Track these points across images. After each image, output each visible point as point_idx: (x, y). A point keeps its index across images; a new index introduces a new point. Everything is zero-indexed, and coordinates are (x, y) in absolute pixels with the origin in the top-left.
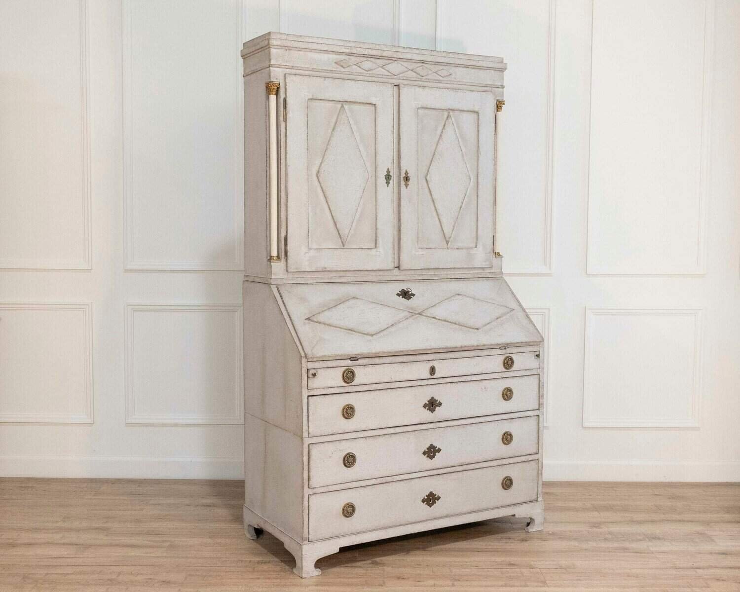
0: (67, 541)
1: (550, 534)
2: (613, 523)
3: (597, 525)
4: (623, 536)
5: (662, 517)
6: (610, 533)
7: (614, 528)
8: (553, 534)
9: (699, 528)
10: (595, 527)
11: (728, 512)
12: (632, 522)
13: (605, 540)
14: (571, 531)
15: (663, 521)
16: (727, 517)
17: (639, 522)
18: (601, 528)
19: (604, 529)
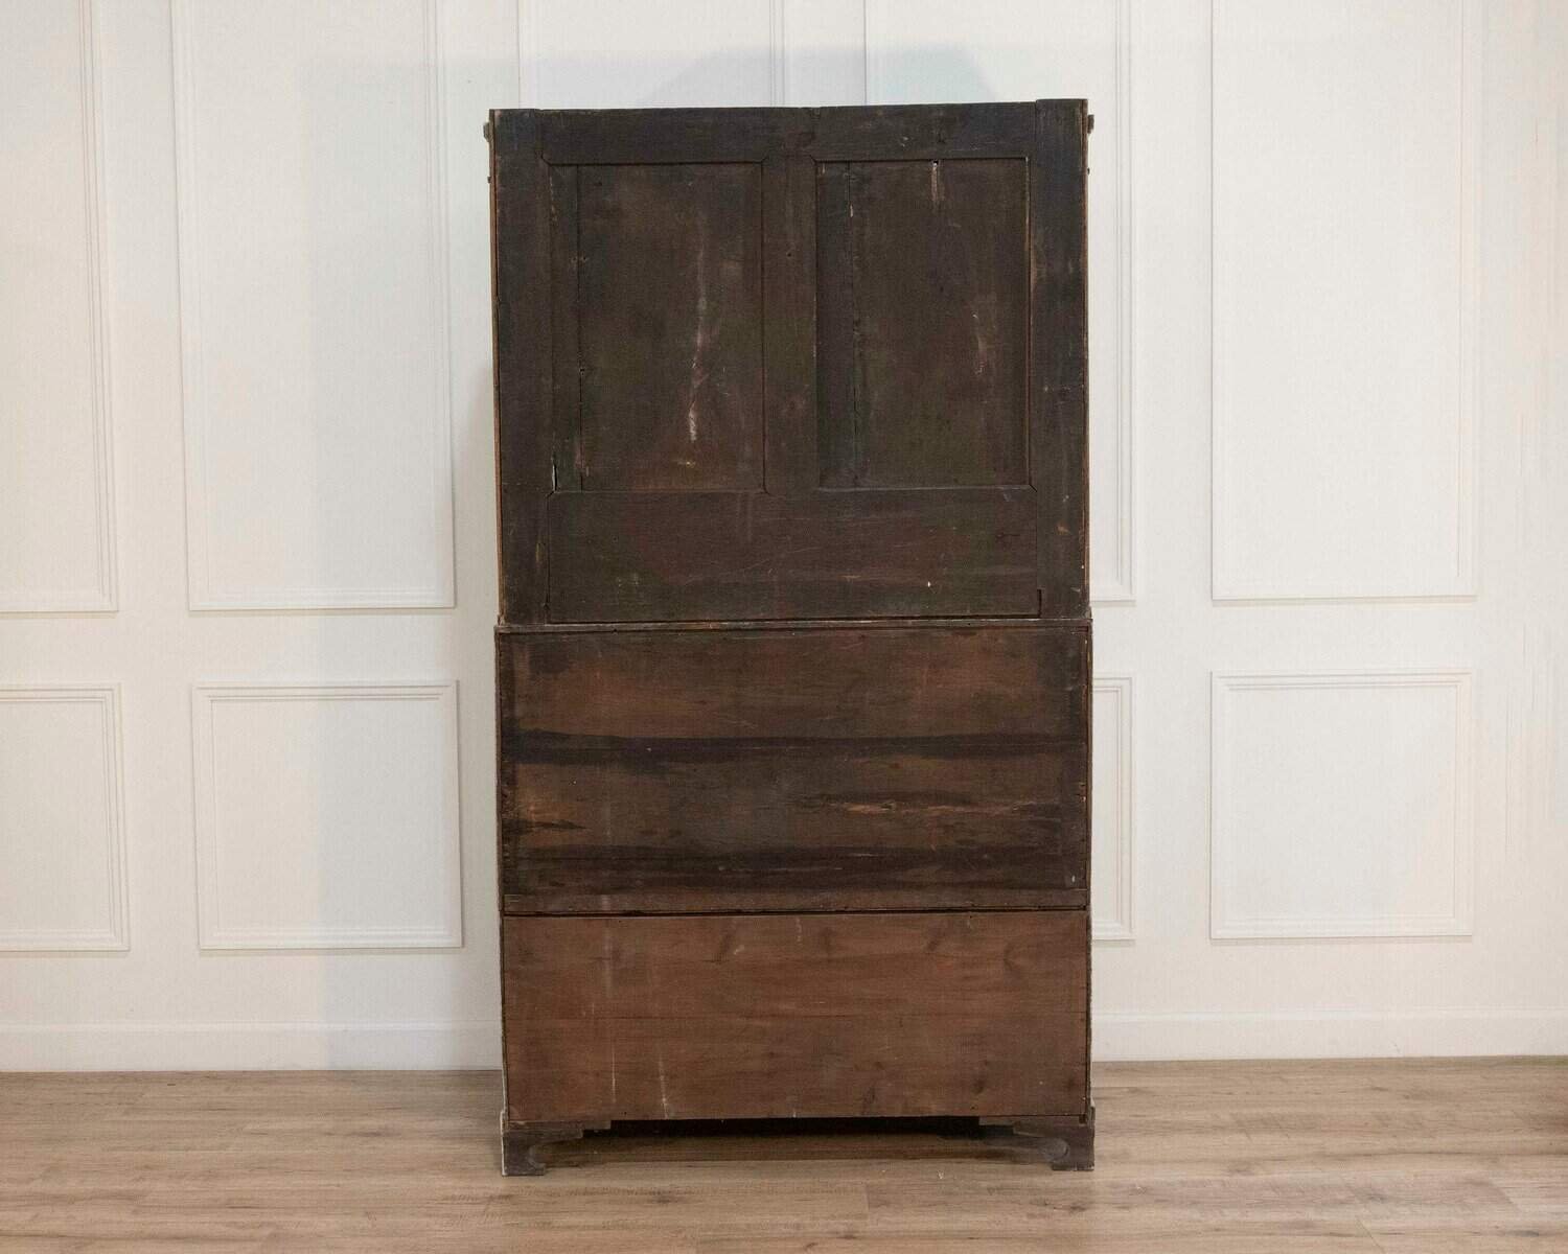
0: (42, 1227)
1: (1139, 1192)
2: (1280, 1160)
3: (1241, 1167)
4: (1303, 1192)
5: (1392, 1143)
6: (1275, 1187)
7: (1284, 1175)
8: (1145, 1191)
9: (1474, 1170)
10: (1239, 1171)
11: (1537, 1130)
12: (1325, 1157)
13: (1264, 1204)
14: (1183, 1183)
15: (1392, 1152)
16: (1540, 1140)
17: (1342, 1158)
18: (1253, 1174)
19: (1260, 1177)
